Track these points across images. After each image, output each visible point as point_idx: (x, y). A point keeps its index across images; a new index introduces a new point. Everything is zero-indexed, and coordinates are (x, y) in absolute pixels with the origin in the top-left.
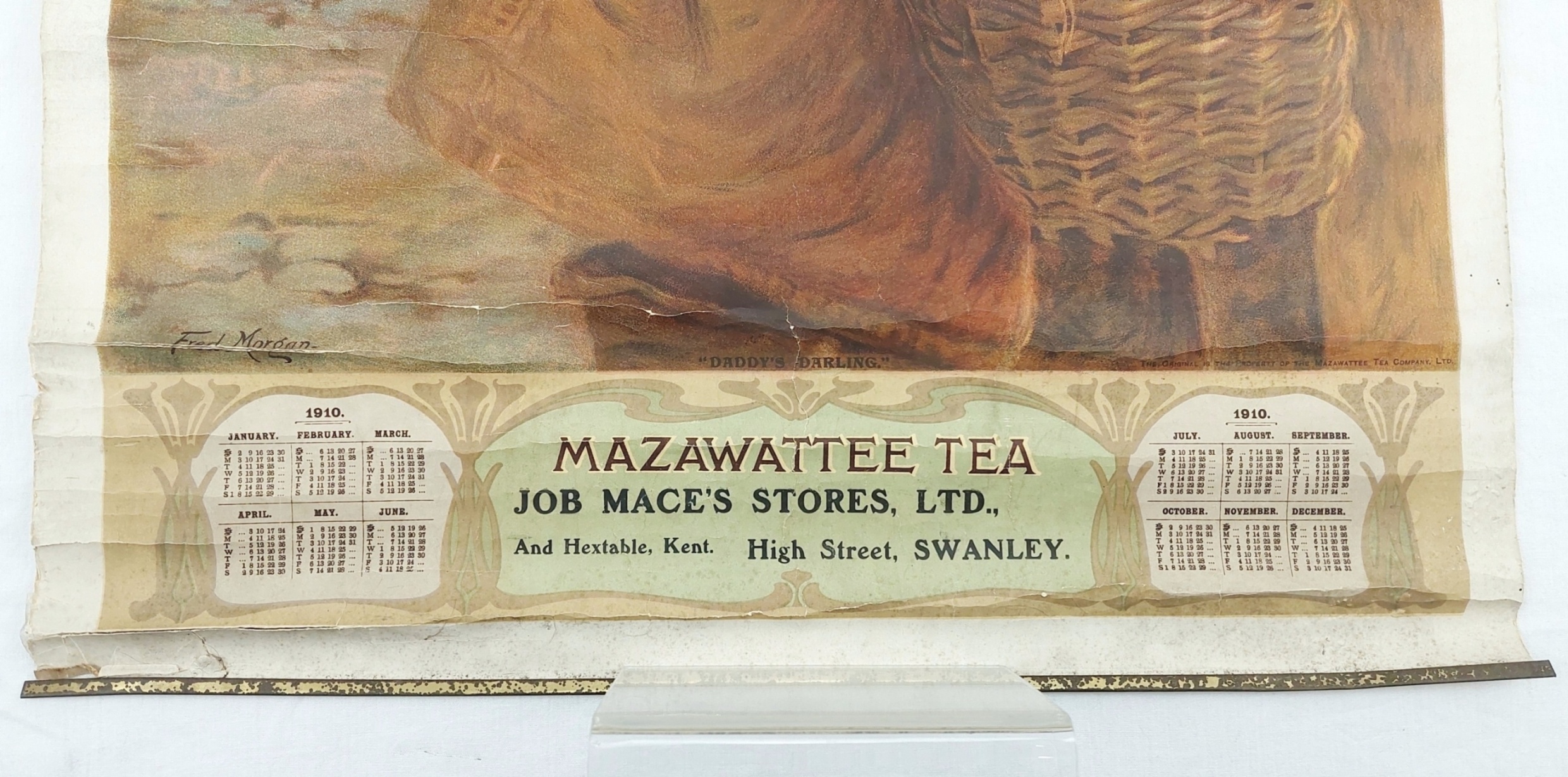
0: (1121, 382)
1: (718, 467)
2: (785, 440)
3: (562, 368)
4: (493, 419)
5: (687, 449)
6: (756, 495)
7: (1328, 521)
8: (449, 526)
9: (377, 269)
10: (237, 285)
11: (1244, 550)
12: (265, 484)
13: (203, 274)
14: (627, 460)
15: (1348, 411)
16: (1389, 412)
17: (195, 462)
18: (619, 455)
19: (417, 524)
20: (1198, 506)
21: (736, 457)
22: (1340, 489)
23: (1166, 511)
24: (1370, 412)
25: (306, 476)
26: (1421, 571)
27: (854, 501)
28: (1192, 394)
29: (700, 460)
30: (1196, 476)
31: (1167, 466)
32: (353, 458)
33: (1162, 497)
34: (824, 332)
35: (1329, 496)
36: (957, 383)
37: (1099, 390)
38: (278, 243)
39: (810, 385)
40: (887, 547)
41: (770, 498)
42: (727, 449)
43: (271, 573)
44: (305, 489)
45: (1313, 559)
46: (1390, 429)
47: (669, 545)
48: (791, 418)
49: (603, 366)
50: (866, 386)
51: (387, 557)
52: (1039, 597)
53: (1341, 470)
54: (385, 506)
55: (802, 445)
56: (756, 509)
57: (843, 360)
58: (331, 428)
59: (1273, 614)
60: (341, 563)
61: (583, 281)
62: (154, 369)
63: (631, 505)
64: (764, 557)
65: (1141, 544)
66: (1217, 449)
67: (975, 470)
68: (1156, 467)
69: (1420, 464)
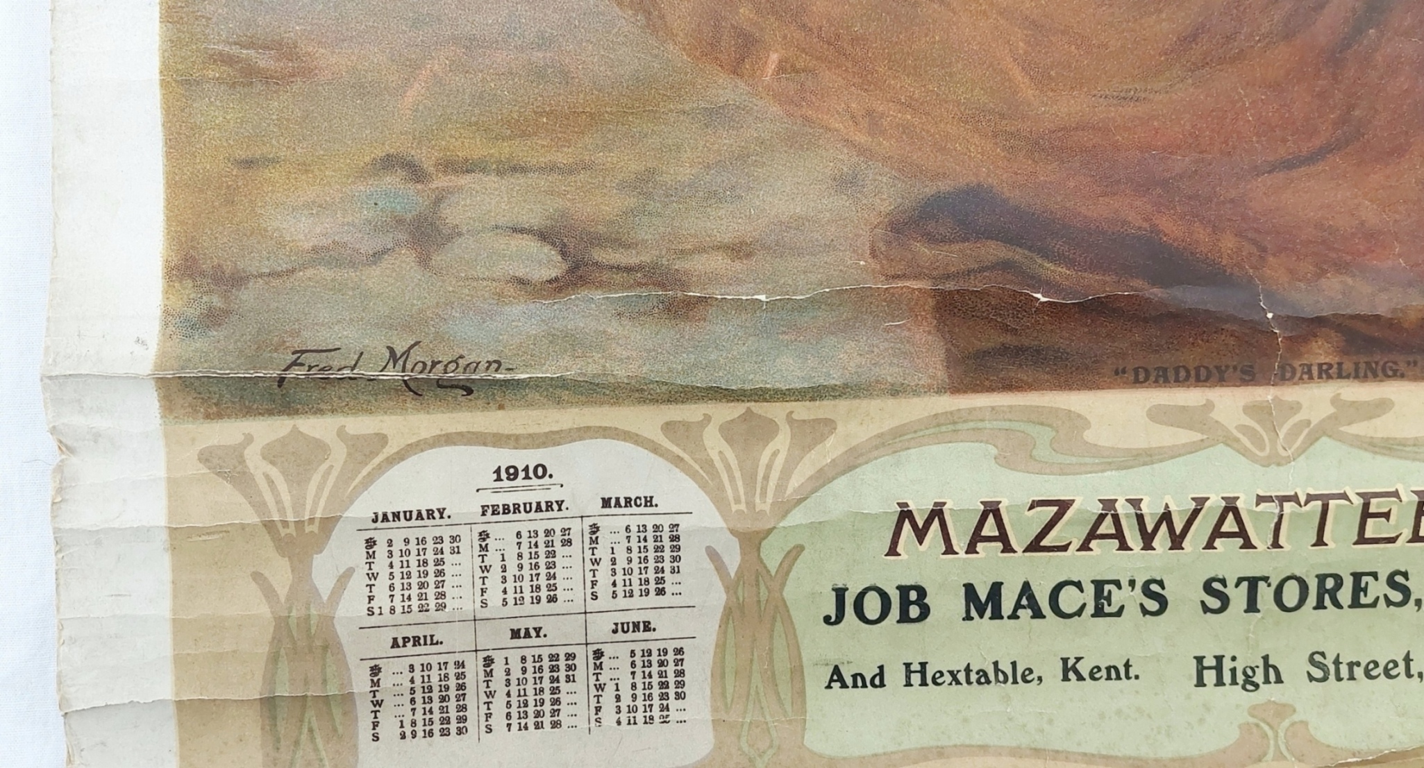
1: (1148, 540)
2: (1261, 499)
3: (895, 391)
4: (786, 474)
5: (1101, 518)
6: (1208, 587)
8: (721, 647)
9: (598, 241)
10: (375, 271)
12: (431, 591)
13: (321, 255)
14: (1003, 538)
17: (318, 560)
18: (990, 529)
19: (670, 646)
21: (1178, 528)
25: (495, 575)
27: (1358, 590)
29: (1119, 535)
32: (567, 543)
34: (1320, 321)
38: (438, 201)
39: (1295, 408)
40: (1408, 660)
41: (1230, 591)
42: (1166, 517)
43: (445, 733)
44: (494, 597)
47: (1069, 670)
48: (1266, 463)
49: (957, 388)
50: (1383, 406)
51: (626, 701)
54: (621, 618)
55: (1289, 507)
56: (1206, 609)
57: (1348, 366)
58: (533, 497)
60: (555, 712)
61: (924, 251)
62: (248, 411)
63: (1007, 606)
64: (1220, 682)
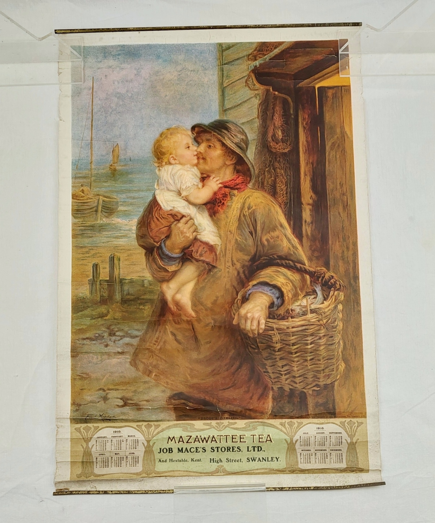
0: (291, 421)
1: (203, 441)
2: (218, 436)
3: (168, 421)
4: (153, 432)
5: (196, 438)
6: (211, 448)
7: (338, 452)
8: (144, 456)
9: (128, 399)
10: (98, 404)
11: (319, 459)
12: (104, 448)
13: (91, 402)
14: (183, 441)
15: (342, 427)
16: (351, 428)
17: (89, 443)
18: (181, 440)
19: (137, 456)
20: (309, 449)
21: (207, 440)
22: (340, 445)
23: (302, 450)
24: (347, 428)
25: (113, 446)
26: (358, 463)
27: (233, 449)
28: (307, 424)
29: (199, 441)
30: (308, 442)
31: (302, 440)
32: (123, 442)
33: (301, 447)
34: (226, 411)
35: (338, 447)
36: (256, 422)
37: (286, 423)
38: (107, 394)
39: (223, 423)
40: (241, 459)
41: (215, 449)
42: (205, 438)
43: (106, 467)
44: (113, 449)
45: (335, 461)
46: (351, 432)
47: (192, 460)
48: (219, 431)
49: (177, 420)
50: (236, 423)
51: (131, 463)
52: (274, 470)
53: (340, 441)
54: (130, 452)
55: (221, 437)
56: (211, 452)
57: (230, 418)
58: (118, 435)
59: (326, 473)
60: (121, 465)
61: (173, 401)
62: (81, 423)
63: (184, 451)
64: (213, 462)
65: (297, 458)
66: (313, 436)
67: (259, 442)
68: (299, 440)
69: (358, 439)
